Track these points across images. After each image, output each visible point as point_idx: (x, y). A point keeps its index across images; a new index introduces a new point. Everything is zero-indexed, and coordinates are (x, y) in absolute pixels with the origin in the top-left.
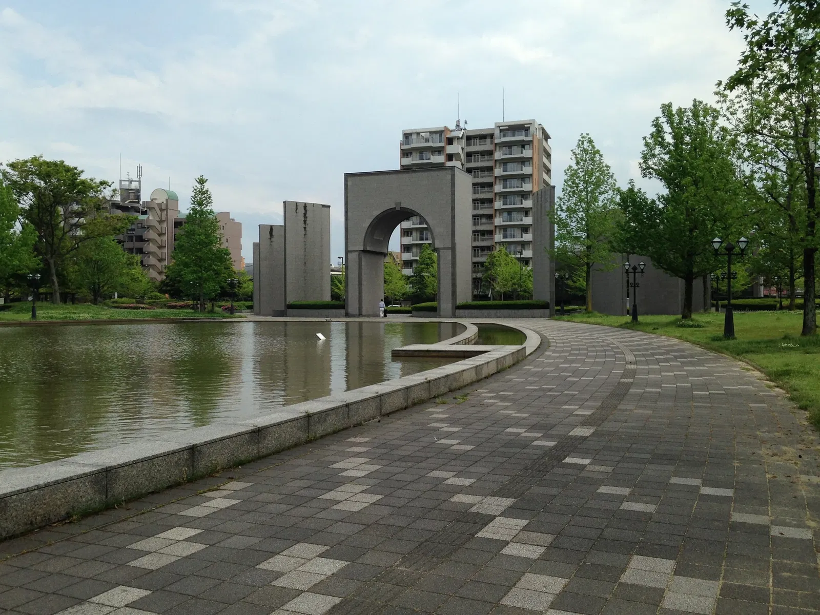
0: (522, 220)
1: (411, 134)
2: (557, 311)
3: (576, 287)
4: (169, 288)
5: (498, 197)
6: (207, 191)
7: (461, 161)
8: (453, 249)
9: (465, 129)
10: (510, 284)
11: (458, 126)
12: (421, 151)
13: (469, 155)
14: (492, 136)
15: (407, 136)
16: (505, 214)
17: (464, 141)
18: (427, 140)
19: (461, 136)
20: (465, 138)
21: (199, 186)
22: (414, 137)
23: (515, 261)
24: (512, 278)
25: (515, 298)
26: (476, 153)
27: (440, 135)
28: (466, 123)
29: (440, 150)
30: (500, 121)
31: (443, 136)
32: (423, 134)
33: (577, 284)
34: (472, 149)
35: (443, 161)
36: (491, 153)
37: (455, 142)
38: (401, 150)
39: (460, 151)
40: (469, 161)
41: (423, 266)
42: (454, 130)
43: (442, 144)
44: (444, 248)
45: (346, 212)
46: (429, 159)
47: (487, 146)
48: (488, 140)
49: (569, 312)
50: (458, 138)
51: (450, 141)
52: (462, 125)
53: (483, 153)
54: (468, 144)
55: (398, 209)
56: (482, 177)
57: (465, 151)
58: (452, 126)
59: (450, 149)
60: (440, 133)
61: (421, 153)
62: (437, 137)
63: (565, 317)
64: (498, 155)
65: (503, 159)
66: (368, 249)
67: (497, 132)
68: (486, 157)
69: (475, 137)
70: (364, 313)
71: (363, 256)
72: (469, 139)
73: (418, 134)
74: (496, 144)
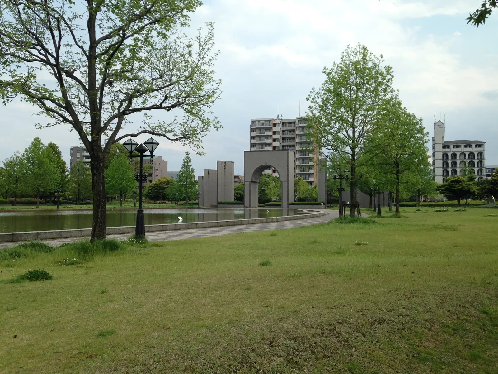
0: (309, 163)
1: (255, 121)
2: (328, 206)
3: (335, 196)
4: (151, 195)
5: (297, 152)
6: (190, 157)
7: (280, 134)
8: (288, 181)
9: (281, 119)
10: (305, 194)
11: (278, 117)
12: (260, 129)
13: (283, 131)
14: (294, 123)
15: (254, 122)
16: (301, 160)
17: (281, 125)
18: (263, 124)
19: (279, 123)
20: (281, 123)
21: (187, 155)
22: (257, 122)
23: (306, 183)
24: (307, 191)
25: (306, 200)
26: (287, 130)
27: (270, 122)
28: (282, 116)
29: (270, 129)
30: (298, 116)
31: (271, 123)
32: (261, 121)
33: (335, 195)
34: (285, 129)
35: (271, 134)
36: (294, 131)
37: (277, 126)
38: (251, 128)
39: (279, 130)
40: (283, 134)
41: (263, 185)
42: (276, 120)
43: (271, 126)
44: (284, 181)
45: (245, 166)
46: (264, 133)
47: (292, 127)
48: (293, 125)
49: (333, 207)
50: (278, 123)
51: (274, 125)
52: (280, 117)
53: (290, 131)
54: (283, 126)
55: (266, 165)
56: (289, 142)
57: (281, 129)
58: (275, 118)
59: (274, 129)
60: (270, 121)
61: (260, 130)
62: (268, 123)
63: (332, 208)
64: (297, 132)
65: (300, 134)
66: (253, 181)
67: (297, 121)
68: (292, 133)
69: (286, 123)
70: (251, 206)
71: (251, 184)
72: (283, 124)
73: (259, 121)
74: (296, 127)
